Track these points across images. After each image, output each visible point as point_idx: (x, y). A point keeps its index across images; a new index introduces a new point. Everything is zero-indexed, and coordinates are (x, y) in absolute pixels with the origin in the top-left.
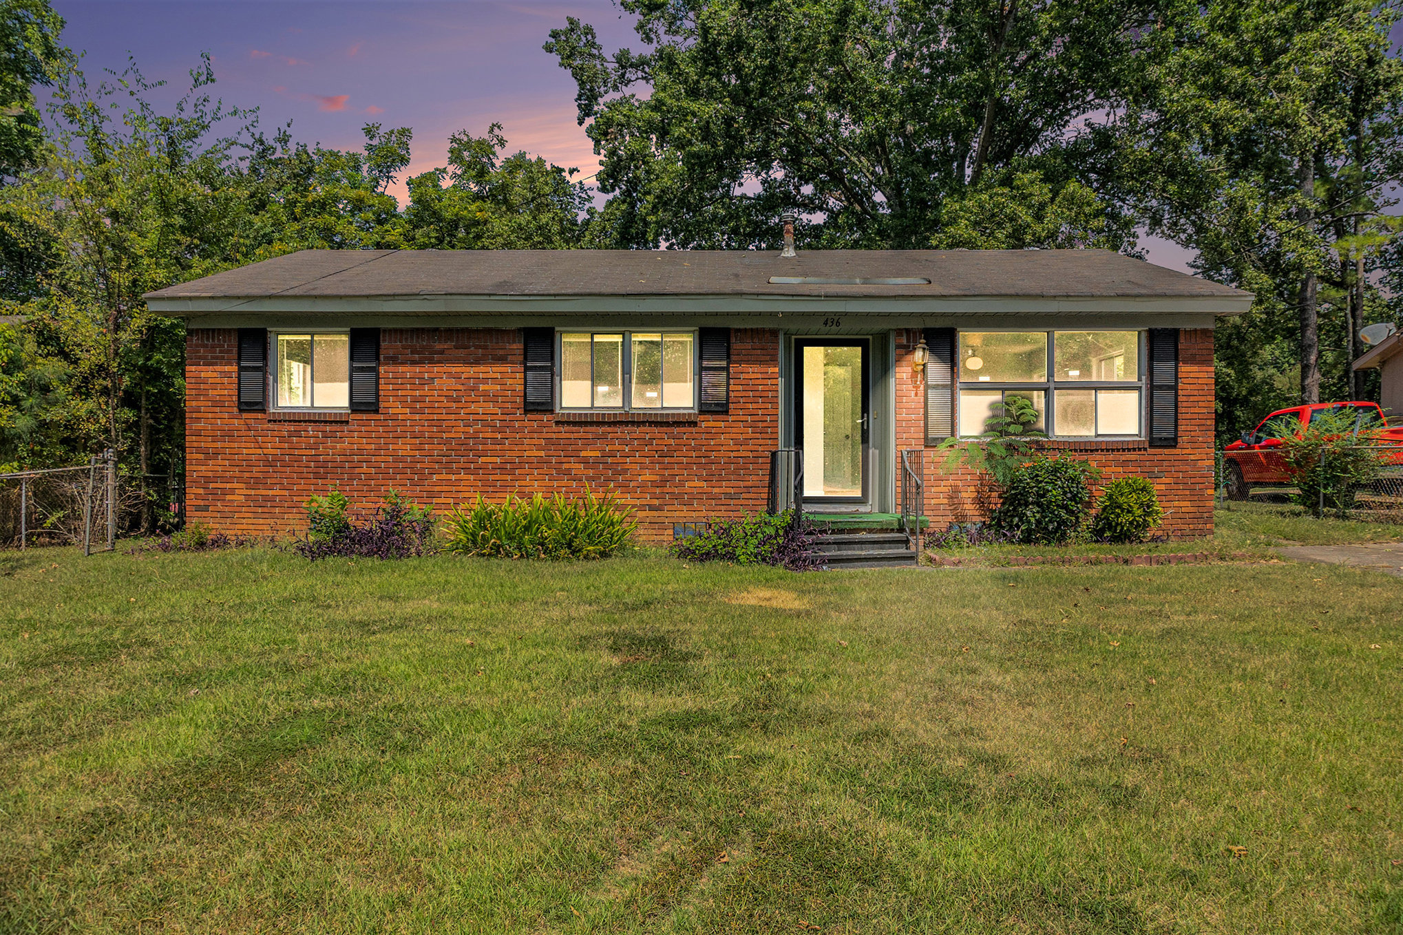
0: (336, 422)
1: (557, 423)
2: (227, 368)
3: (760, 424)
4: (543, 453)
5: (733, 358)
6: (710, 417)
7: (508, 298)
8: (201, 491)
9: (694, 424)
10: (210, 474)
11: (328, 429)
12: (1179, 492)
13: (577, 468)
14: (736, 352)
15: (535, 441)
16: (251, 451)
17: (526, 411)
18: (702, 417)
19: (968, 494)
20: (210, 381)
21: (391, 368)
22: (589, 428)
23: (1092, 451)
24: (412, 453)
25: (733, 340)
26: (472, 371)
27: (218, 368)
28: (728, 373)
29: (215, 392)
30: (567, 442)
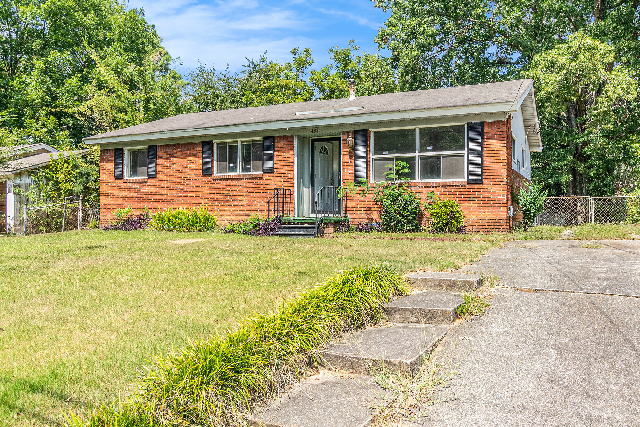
0: (143, 182)
1: (214, 180)
2: (111, 164)
3: (286, 178)
4: (209, 192)
5: (276, 149)
6: (267, 175)
7: (191, 130)
8: (104, 210)
9: (261, 178)
10: (107, 203)
11: (141, 185)
12: (485, 208)
13: (220, 198)
14: (277, 146)
15: (206, 187)
16: (119, 194)
17: (203, 175)
18: (264, 175)
19: (375, 209)
20: (107, 168)
21: (161, 160)
22: (224, 182)
23: (436, 187)
24: (167, 193)
25: (276, 141)
26: (186, 160)
27: (109, 164)
28: (274, 156)
29: (109, 173)
30: (217, 187)
